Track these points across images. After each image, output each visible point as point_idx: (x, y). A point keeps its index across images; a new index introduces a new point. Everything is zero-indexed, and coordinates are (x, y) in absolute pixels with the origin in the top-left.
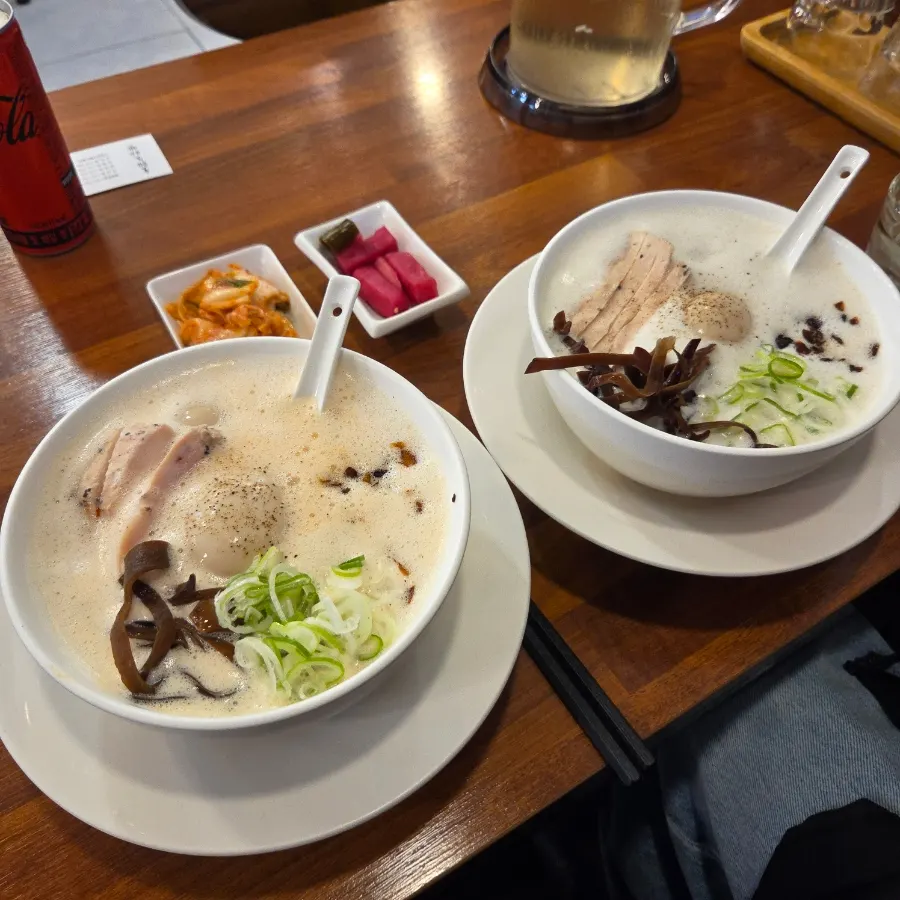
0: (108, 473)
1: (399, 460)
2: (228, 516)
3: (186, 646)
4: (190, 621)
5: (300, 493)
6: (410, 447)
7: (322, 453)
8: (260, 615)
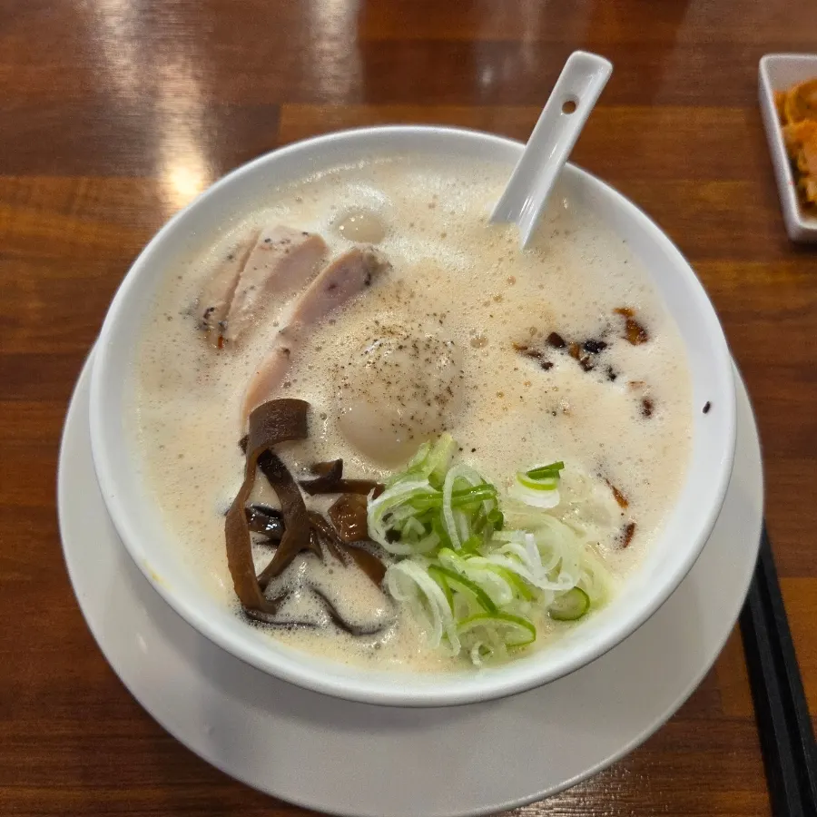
0: (237, 291)
1: (623, 333)
2: (393, 380)
3: (320, 556)
4: (329, 520)
5: (487, 361)
6: (641, 316)
7: (521, 308)
8: (421, 530)
